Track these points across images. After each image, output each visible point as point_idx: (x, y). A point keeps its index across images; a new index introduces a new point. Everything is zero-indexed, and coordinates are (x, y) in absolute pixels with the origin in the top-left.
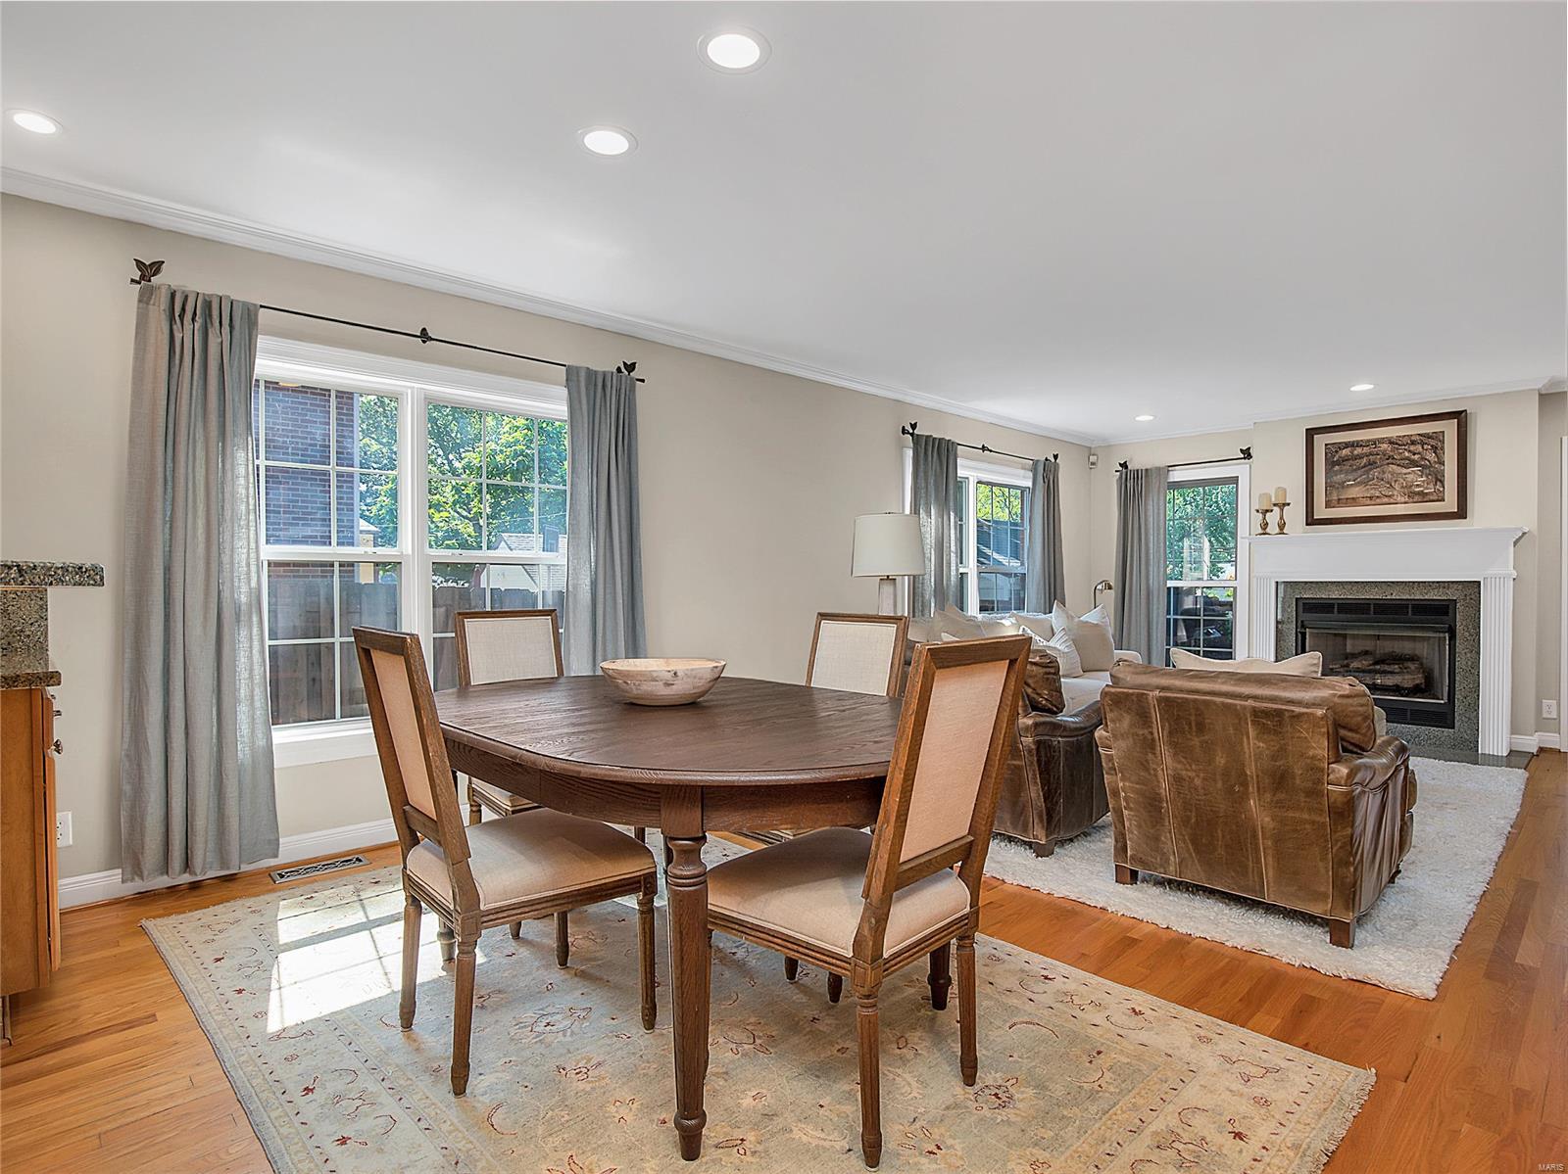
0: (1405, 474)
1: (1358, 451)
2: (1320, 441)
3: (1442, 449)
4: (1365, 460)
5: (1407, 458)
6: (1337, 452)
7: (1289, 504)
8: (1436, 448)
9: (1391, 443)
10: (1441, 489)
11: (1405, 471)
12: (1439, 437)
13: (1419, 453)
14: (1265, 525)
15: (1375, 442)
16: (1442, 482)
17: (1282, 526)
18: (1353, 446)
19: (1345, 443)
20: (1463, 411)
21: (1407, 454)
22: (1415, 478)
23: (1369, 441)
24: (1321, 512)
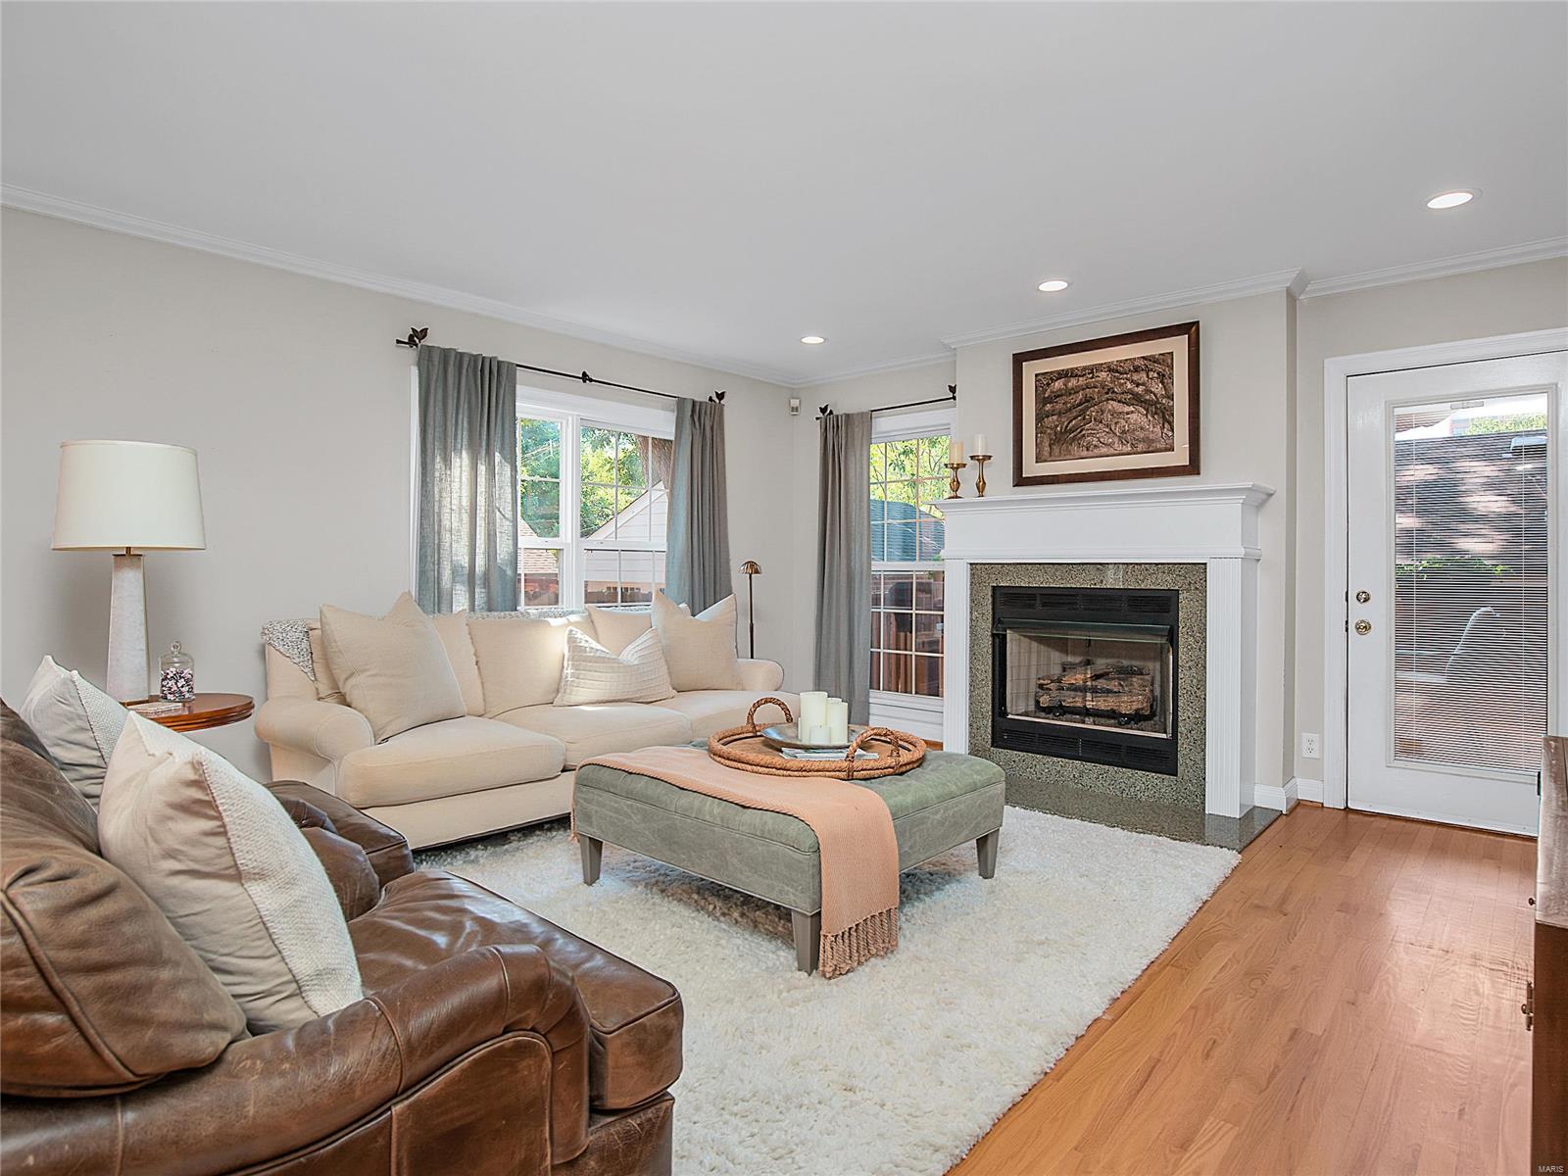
0: (1128, 413)
1: (1073, 382)
2: (1031, 370)
3: (1171, 377)
4: (1080, 395)
5: (1130, 392)
6: (1048, 384)
7: (990, 457)
8: (1164, 376)
9: (1110, 370)
10: (1170, 434)
11: (1127, 409)
12: (1166, 360)
13: (1143, 384)
14: (956, 485)
15: (1092, 370)
16: (1171, 424)
17: (981, 488)
18: (1066, 376)
19: (1058, 372)
20: (1194, 323)
21: (1129, 386)
22: (1137, 417)
23: (1085, 368)
24: (1031, 469)
